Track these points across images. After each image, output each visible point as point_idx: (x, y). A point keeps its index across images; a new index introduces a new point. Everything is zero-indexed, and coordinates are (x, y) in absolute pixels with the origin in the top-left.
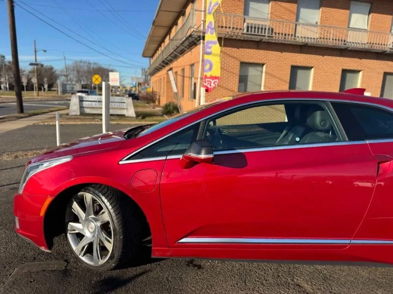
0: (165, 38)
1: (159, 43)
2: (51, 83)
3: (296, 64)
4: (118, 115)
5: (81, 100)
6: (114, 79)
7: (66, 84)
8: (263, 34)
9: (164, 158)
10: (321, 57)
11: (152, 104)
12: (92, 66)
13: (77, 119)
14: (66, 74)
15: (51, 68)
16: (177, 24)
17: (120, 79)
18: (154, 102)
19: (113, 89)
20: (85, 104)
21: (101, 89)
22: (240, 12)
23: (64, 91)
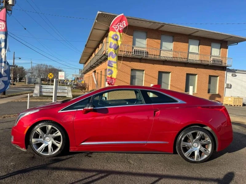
0: (92, 54)
1: (89, 56)
2: (21, 77)
3: (161, 71)
4: (62, 97)
5: (41, 88)
6: (61, 76)
7: (31, 78)
8: (143, 55)
9: (76, 110)
10: (175, 67)
11: (84, 91)
12: (48, 67)
13: (38, 98)
14: (31, 72)
15: (23, 68)
16: (98, 47)
17: (65, 75)
18: (85, 89)
19: (61, 81)
20: (43, 90)
21: (53, 81)
22: (131, 44)
23: (30, 82)
